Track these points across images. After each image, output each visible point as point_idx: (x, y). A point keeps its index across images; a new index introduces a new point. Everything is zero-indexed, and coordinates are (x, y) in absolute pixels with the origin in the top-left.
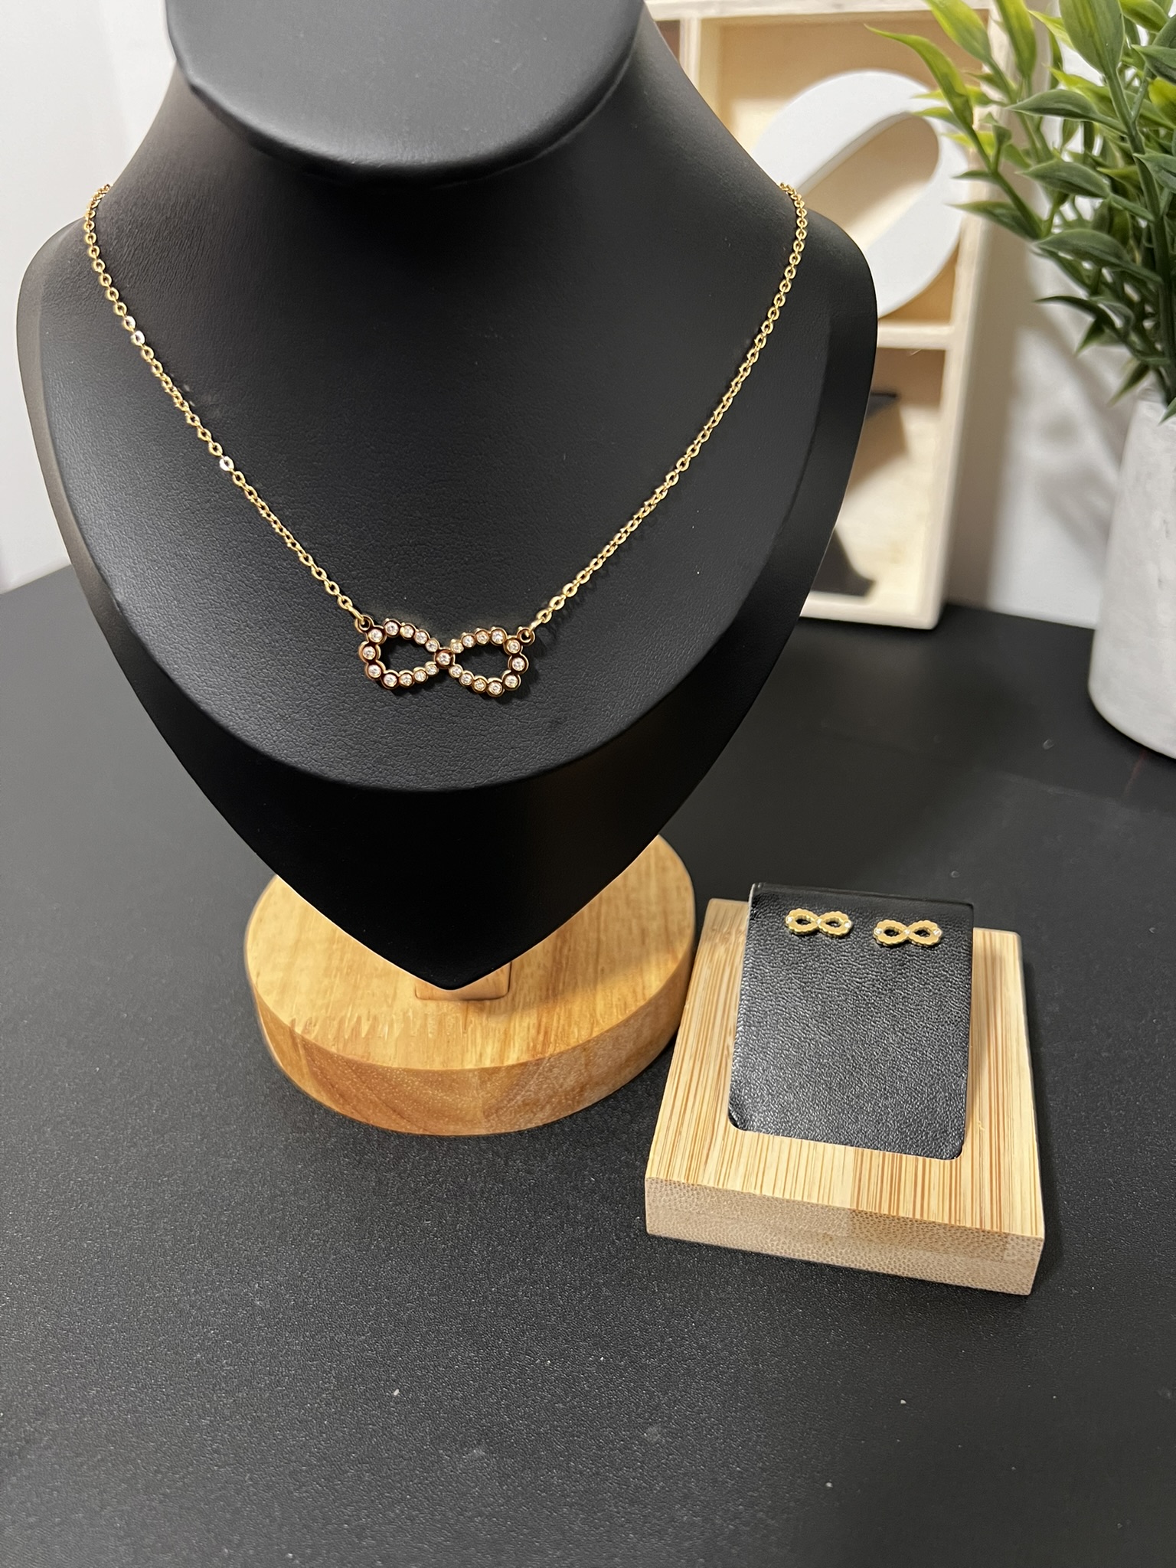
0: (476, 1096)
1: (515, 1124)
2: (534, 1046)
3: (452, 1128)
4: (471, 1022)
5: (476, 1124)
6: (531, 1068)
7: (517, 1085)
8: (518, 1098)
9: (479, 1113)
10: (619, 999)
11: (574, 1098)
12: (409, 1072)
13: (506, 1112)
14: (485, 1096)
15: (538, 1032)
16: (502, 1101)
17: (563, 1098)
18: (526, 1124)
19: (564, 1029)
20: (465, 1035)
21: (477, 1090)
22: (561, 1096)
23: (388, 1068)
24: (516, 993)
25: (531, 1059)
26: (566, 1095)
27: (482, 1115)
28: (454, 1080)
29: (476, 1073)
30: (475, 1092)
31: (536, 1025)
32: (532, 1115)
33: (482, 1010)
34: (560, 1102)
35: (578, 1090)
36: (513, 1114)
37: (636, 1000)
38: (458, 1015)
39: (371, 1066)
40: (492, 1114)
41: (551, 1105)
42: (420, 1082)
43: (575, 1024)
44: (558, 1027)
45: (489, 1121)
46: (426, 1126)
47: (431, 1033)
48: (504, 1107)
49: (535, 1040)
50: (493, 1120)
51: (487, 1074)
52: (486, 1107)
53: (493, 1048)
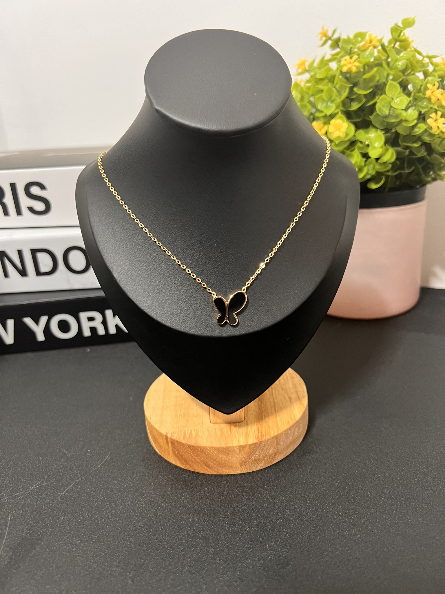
0: (237, 457)
1: (251, 469)
2: (258, 437)
3: (228, 471)
4: (233, 430)
5: (236, 469)
6: (258, 445)
7: (253, 452)
8: (253, 457)
9: (238, 464)
10: (286, 421)
11: (272, 458)
12: (213, 448)
13: (248, 464)
14: (241, 457)
15: (259, 433)
16: (247, 459)
17: (268, 458)
18: (255, 469)
19: (268, 431)
20: (231, 435)
21: (238, 454)
22: (268, 457)
23: (205, 447)
24: (247, 420)
25: (258, 441)
26: (269, 457)
27: (239, 465)
28: (229, 451)
29: (238, 447)
30: (237, 455)
31: (257, 430)
32: (257, 465)
33: (236, 426)
34: (267, 460)
35: (274, 455)
36: (251, 465)
37: (292, 421)
38: (227, 428)
39: (198, 447)
40: (243, 464)
41: (264, 461)
42: (217, 452)
43: (271, 429)
44: (265, 430)
45: (242, 467)
46: (218, 471)
47: (219, 434)
48: (247, 461)
49: (258, 435)
50: (243, 467)
51: (242, 448)
52: (241, 462)
53: (243, 438)
